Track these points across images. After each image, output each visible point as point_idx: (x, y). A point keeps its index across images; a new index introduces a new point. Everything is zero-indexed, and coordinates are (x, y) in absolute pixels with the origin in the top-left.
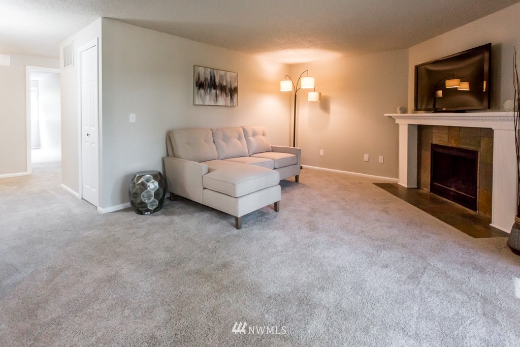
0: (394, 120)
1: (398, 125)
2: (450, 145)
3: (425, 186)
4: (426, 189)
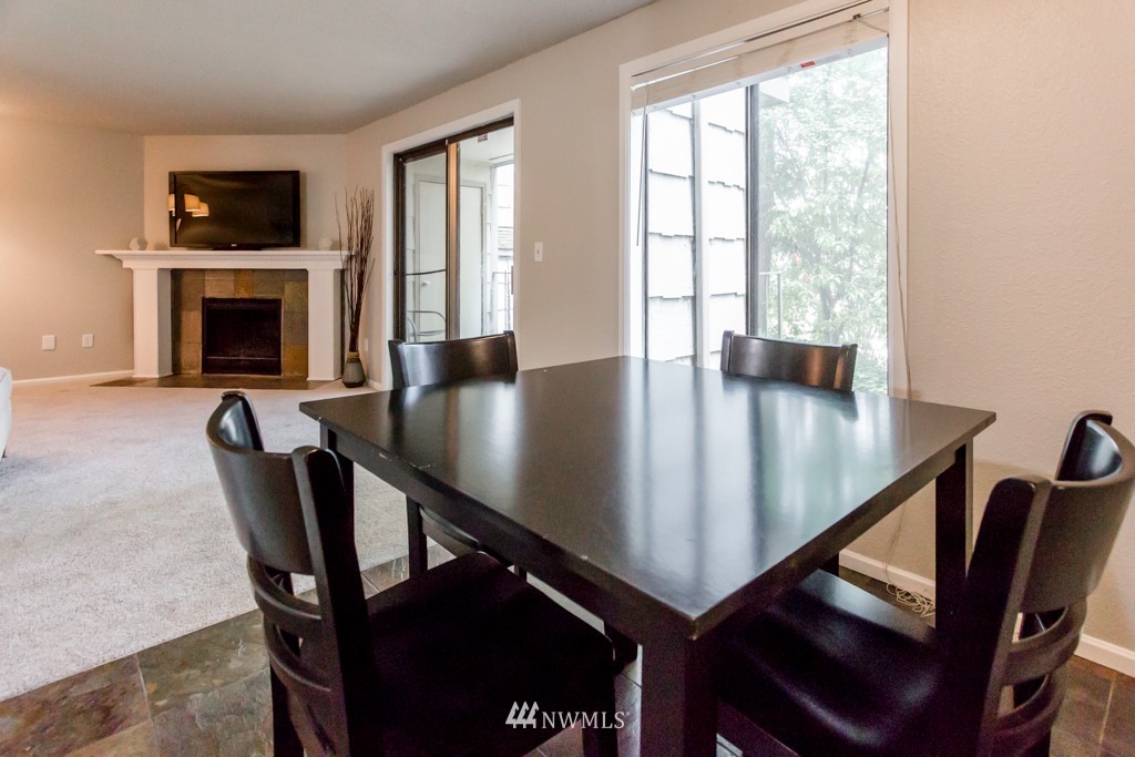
0: (120, 261)
1: (130, 271)
2: (238, 296)
3: (192, 368)
4: (192, 372)
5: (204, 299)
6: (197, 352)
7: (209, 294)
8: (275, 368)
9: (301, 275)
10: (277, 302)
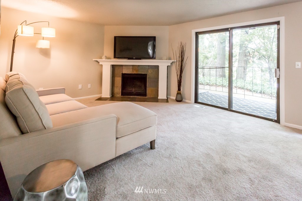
0: (99, 62)
1: (102, 65)
2: (133, 73)
3: (118, 94)
4: (118, 95)
5: (122, 74)
6: (120, 89)
7: (124, 72)
8: (145, 95)
9: (157, 67)
10: (146, 75)
